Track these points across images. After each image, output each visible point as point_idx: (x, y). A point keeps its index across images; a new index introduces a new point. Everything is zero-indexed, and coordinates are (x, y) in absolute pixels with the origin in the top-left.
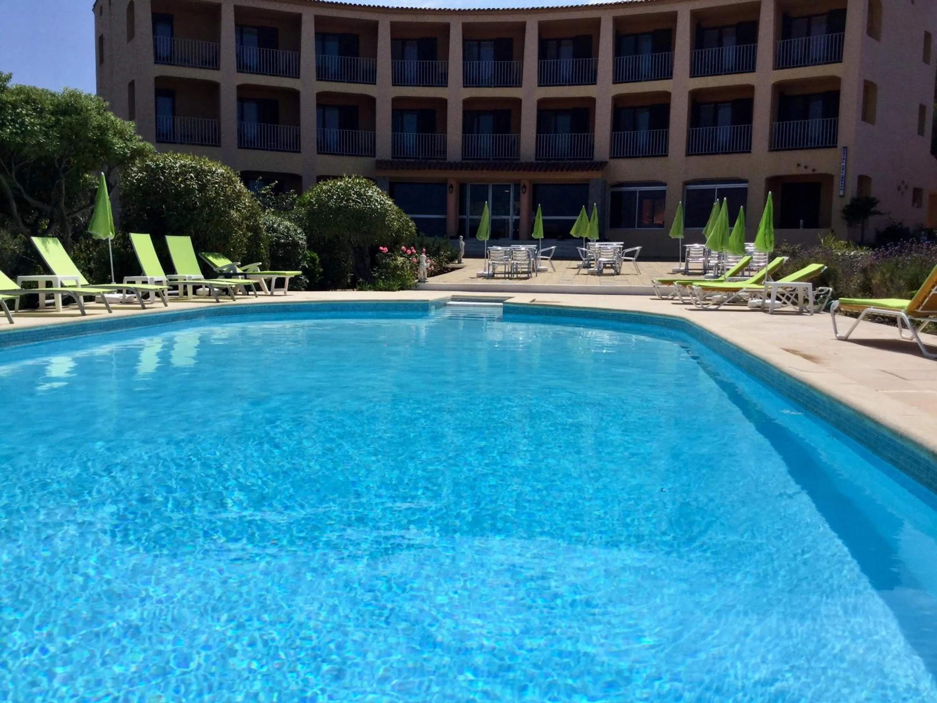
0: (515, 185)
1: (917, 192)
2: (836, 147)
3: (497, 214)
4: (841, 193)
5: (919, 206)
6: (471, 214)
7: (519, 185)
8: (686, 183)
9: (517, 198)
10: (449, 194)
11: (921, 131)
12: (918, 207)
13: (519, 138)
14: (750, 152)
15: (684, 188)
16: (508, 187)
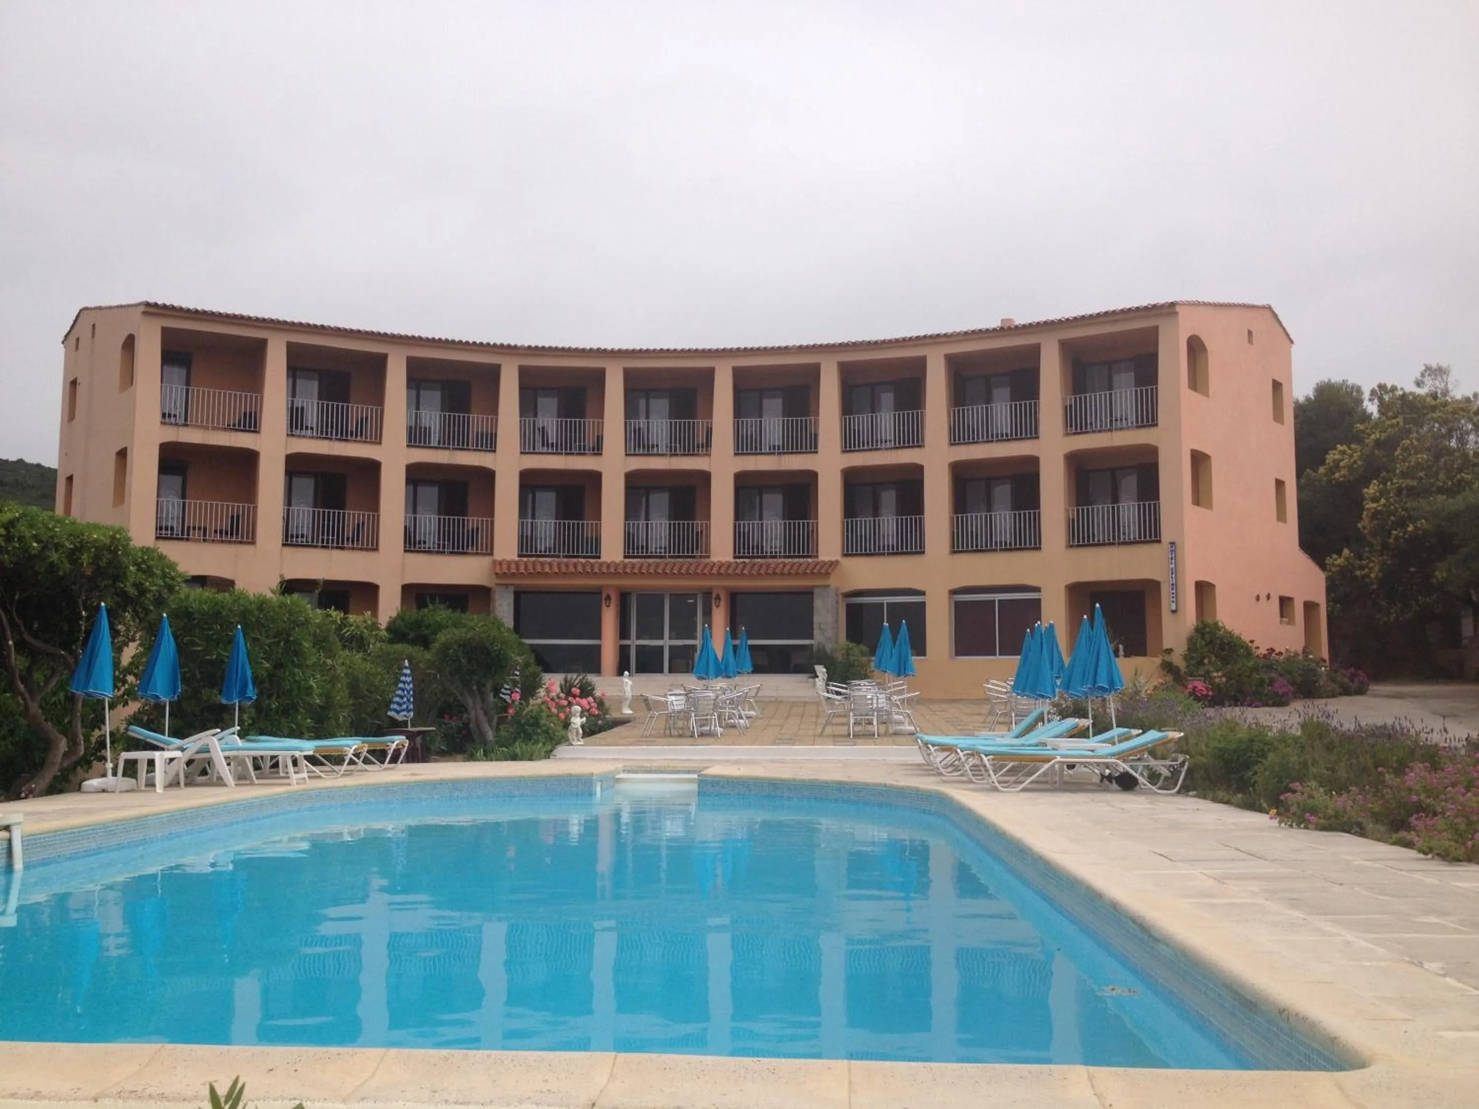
0: (704, 593)
1: (1285, 602)
2: (1159, 541)
3: (678, 638)
4: (1173, 607)
5: (1291, 622)
6: (638, 638)
7: (710, 593)
8: (954, 592)
9: (708, 613)
10: (604, 607)
11: (1281, 516)
12: (1289, 623)
13: (708, 527)
14: (1039, 548)
15: (950, 598)
16: (694, 596)
